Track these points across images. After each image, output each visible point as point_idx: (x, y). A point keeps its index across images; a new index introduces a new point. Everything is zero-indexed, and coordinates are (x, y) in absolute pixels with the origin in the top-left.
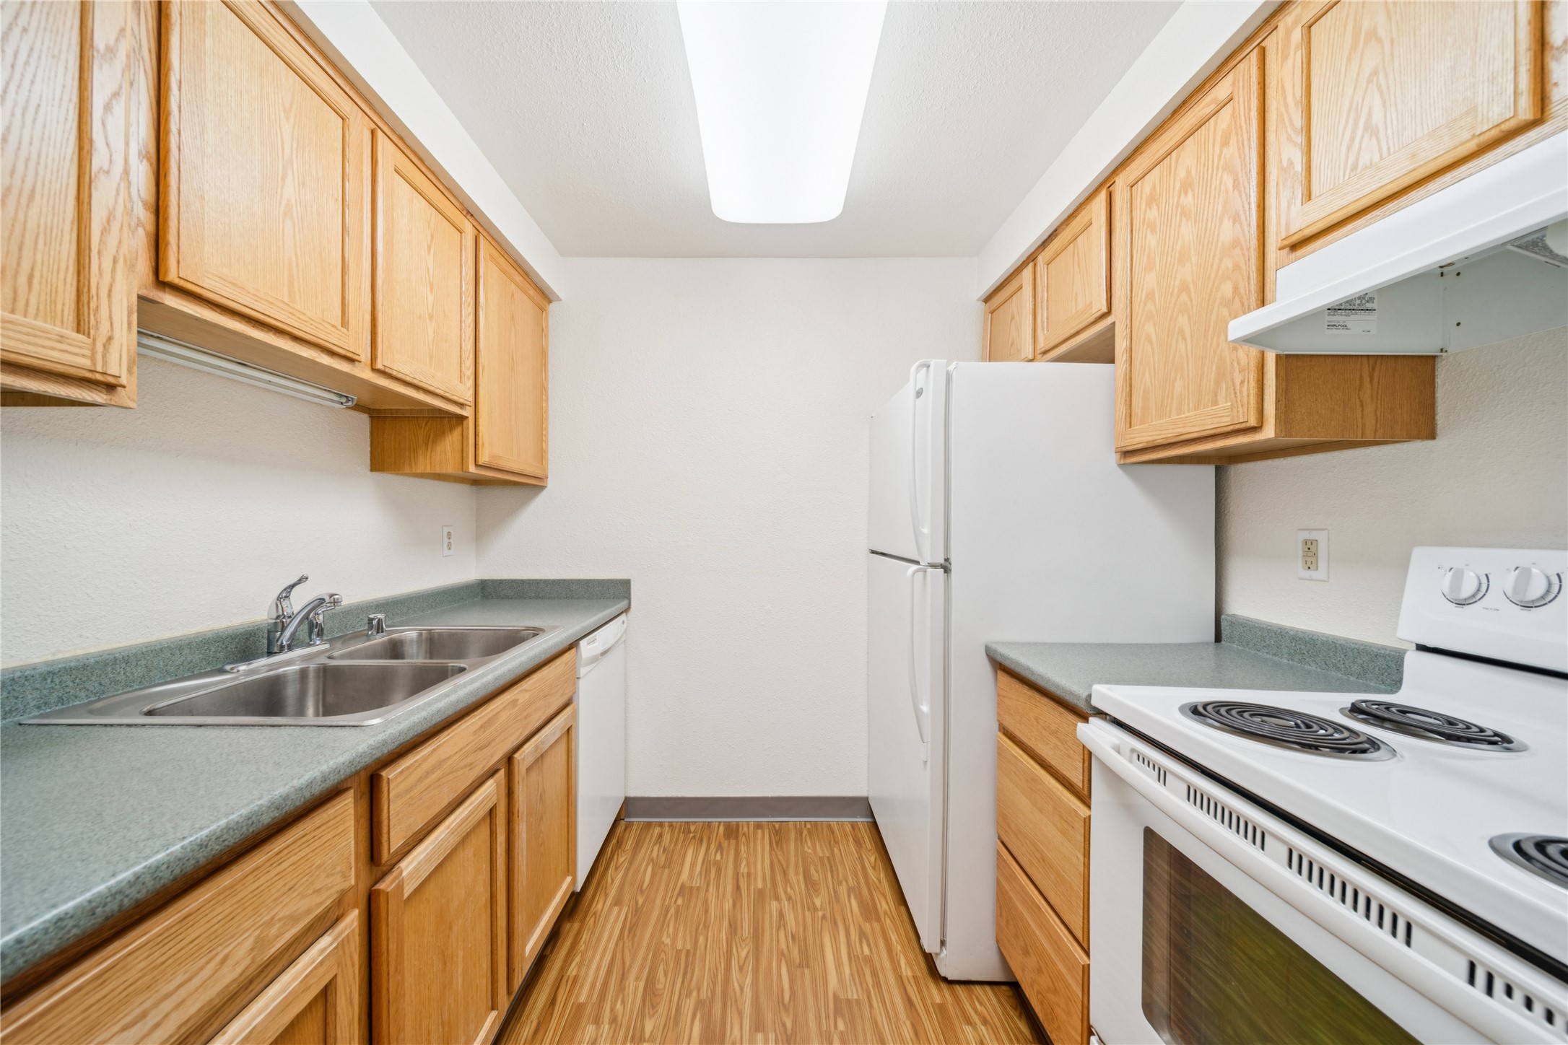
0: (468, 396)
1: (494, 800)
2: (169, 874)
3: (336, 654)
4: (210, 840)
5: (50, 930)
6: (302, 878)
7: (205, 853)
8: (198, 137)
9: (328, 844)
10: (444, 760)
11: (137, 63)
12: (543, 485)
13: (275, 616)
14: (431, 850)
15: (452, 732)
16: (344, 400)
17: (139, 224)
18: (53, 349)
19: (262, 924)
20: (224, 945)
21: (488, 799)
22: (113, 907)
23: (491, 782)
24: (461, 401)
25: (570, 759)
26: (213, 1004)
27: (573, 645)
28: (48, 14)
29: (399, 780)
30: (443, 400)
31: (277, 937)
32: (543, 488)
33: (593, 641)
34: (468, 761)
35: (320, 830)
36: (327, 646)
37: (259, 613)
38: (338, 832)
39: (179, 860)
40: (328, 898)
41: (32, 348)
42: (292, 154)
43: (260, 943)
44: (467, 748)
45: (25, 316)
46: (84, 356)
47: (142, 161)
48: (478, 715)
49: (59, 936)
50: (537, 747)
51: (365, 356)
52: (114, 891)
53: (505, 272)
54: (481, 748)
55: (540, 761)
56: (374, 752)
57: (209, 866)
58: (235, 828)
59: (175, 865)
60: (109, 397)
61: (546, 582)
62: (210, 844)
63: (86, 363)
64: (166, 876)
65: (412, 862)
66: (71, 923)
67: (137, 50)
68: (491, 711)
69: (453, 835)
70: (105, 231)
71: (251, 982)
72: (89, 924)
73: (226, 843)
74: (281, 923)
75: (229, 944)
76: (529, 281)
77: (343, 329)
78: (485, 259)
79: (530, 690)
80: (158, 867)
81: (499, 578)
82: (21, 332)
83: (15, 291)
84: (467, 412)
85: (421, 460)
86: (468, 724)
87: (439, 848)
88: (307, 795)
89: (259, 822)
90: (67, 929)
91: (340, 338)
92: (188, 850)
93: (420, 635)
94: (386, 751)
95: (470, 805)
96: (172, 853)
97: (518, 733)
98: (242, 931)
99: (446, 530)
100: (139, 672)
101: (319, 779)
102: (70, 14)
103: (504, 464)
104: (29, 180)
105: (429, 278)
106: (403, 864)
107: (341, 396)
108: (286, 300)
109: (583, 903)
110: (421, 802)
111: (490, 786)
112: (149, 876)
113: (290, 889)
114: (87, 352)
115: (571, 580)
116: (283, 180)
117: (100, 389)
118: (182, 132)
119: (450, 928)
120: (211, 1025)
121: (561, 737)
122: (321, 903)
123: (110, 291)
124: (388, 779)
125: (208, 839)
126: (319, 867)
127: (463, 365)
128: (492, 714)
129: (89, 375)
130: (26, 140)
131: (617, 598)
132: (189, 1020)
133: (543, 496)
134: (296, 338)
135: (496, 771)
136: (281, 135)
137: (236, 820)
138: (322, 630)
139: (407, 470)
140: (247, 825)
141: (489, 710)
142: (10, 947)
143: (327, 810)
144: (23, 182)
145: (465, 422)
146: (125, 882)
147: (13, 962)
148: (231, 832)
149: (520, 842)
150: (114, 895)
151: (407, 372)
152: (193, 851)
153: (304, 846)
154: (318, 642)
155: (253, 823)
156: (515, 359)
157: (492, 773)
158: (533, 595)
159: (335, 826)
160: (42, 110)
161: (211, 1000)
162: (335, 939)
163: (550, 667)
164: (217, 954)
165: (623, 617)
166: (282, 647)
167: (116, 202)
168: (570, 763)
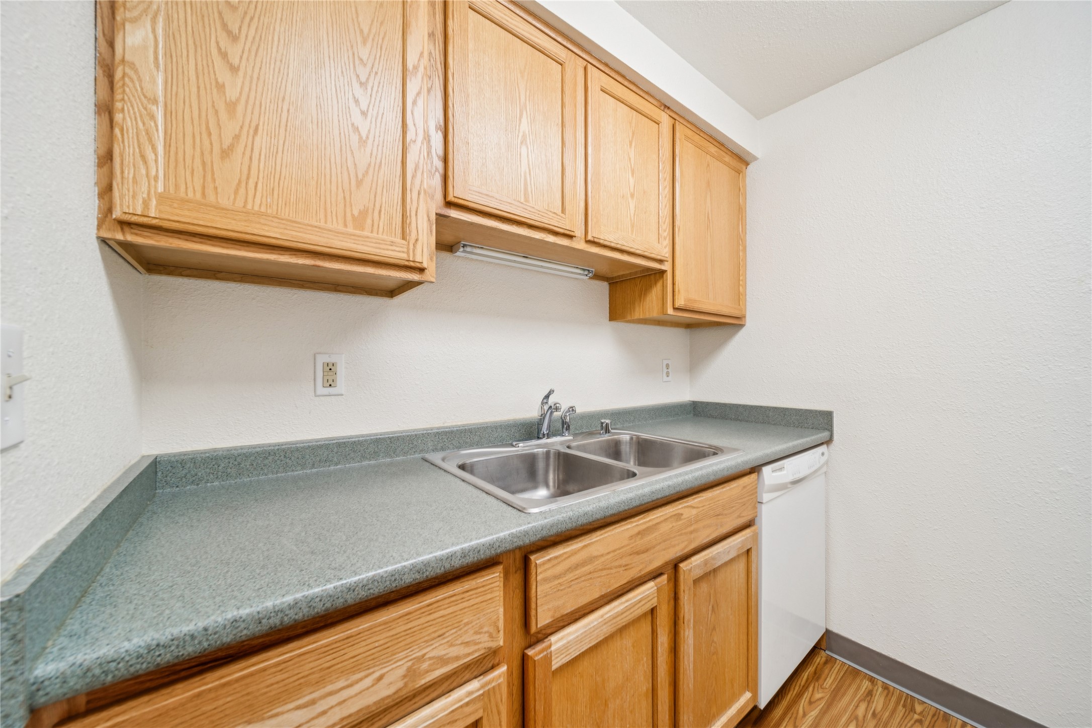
0: (665, 253)
1: (654, 602)
2: (322, 605)
3: (574, 444)
4: (357, 586)
5: (227, 627)
6: (451, 630)
7: (352, 596)
8: (464, 105)
9: (475, 607)
10: (596, 557)
11: (434, 73)
12: (741, 323)
13: (540, 415)
14: (582, 634)
15: (605, 533)
16: (586, 273)
17: (437, 170)
18: (387, 250)
19: (414, 658)
20: (381, 667)
21: (646, 601)
22: (275, 621)
23: (651, 584)
24: (659, 257)
25: (750, 579)
26: (371, 710)
27: (755, 469)
28: (387, 60)
29: (547, 566)
30: (644, 259)
31: (427, 672)
32: (742, 326)
33: (781, 469)
34: (623, 561)
35: (468, 594)
36: (571, 438)
37: (532, 412)
38: (486, 599)
39: (330, 596)
40: (476, 651)
41: (378, 251)
42: (526, 100)
43: (411, 673)
44: (621, 551)
45: (372, 232)
46: (403, 252)
47: (437, 132)
48: (635, 522)
49: (234, 632)
50: (706, 563)
51: (579, 232)
52: (277, 609)
53: (699, 147)
54: (638, 553)
55: (712, 574)
56: (515, 540)
57: (380, 599)
58: (379, 581)
59: (326, 600)
60: (420, 276)
61: (745, 407)
62: (357, 589)
63: (404, 256)
64: (319, 608)
65: (562, 638)
66: (243, 625)
67: (434, 65)
68: (649, 521)
69: (606, 625)
70: (414, 177)
71: (414, 696)
72: (257, 629)
73: (371, 591)
74: (431, 662)
75: (385, 667)
76: (725, 150)
77: (563, 215)
78: (680, 140)
79: (698, 508)
80: (313, 599)
81: (707, 401)
82: (372, 242)
83: (373, 221)
84: (666, 267)
85: (637, 309)
86: (623, 529)
87: (591, 633)
88: (447, 566)
89: (401, 580)
90: (240, 629)
91: (559, 221)
92: (339, 590)
93: (631, 439)
94: (528, 541)
95: (627, 601)
96: (326, 590)
97: (682, 546)
98: (396, 659)
99: (665, 362)
100: (477, 439)
101: (459, 554)
102: (397, 56)
103: (700, 306)
104: (379, 156)
105: (631, 166)
106: (553, 638)
107: (584, 270)
108: (522, 200)
109: (769, 719)
110: (570, 589)
111: (650, 588)
112: (305, 604)
113: (439, 636)
114: (405, 250)
115: (768, 407)
116: (520, 120)
117: (416, 271)
118: (455, 105)
119: (606, 705)
120: (380, 719)
121: (738, 556)
122: (469, 654)
123: (417, 212)
124: (536, 563)
125: (356, 585)
126: (467, 624)
127: (660, 229)
128: (651, 524)
129: (407, 263)
130: (377, 134)
131: (816, 428)
132: (350, 716)
133: (742, 333)
134: (531, 227)
135: (661, 574)
136: (519, 90)
137: (381, 574)
138: (569, 426)
139: (629, 318)
140: (390, 580)
141: (648, 519)
142: (199, 632)
143: (475, 578)
144: (376, 159)
145: (665, 276)
146: (286, 604)
147: (200, 643)
148: (376, 583)
149: (686, 647)
150: (276, 613)
151: (612, 240)
152: (342, 592)
153: (453, 604)
154: (567, 435)
155: (395, 580)
156: (710, 218)
157: (655, 575)
158: (733, 417)
159: (483, 594)
160: (385, 116)
161: (368, 707)
162: (482, 687)
163: (723, 488)
164: (373, 672)
165: (823, 448)
166: (544, 435)
167: (419, 158)
168: (749, 584)
